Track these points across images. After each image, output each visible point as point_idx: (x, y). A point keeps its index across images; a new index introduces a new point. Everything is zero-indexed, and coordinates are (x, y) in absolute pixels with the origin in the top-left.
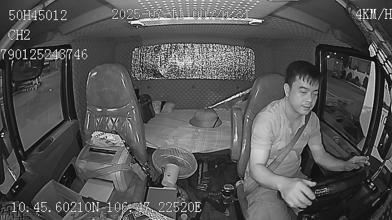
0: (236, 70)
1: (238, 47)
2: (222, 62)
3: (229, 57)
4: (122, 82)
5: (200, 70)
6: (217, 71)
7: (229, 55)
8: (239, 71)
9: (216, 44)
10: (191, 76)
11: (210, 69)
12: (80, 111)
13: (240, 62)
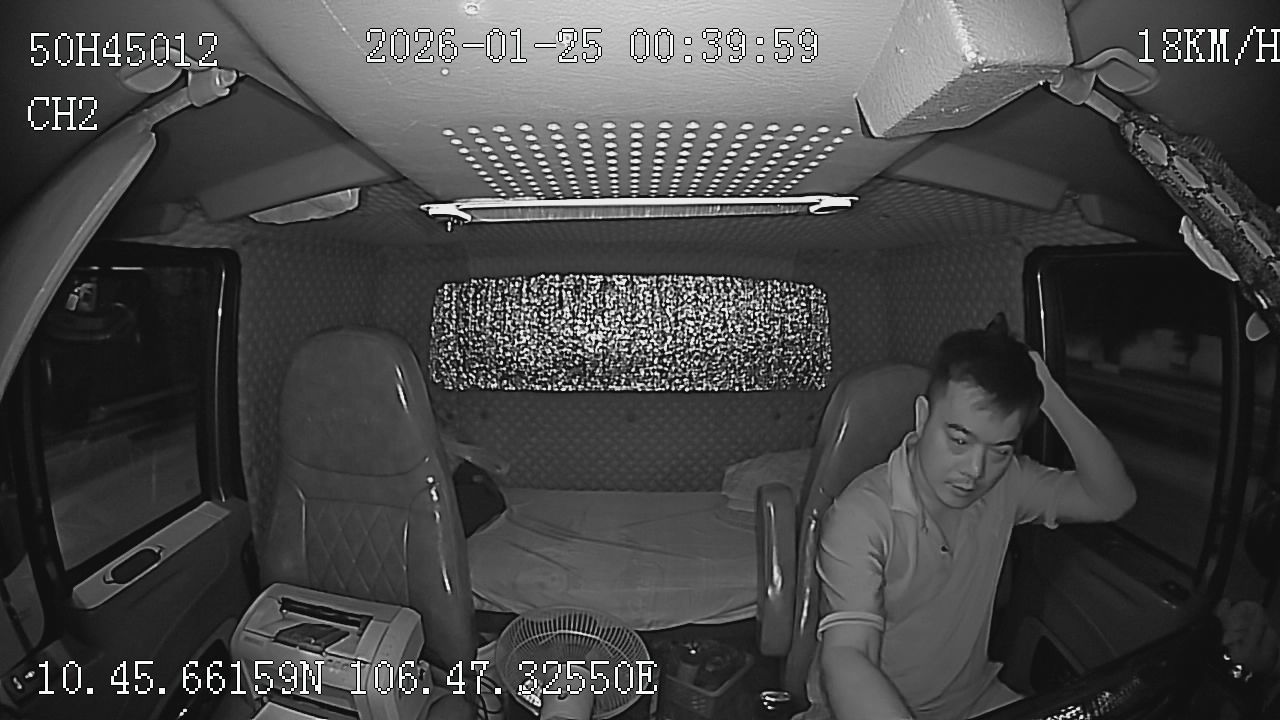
0: (770, 361)
1: (778, 284)
2: (726, 336)
3: (748, 317)
4: (399, 395)
5: (656, 362)
6: (710, 364)
7: (749, 312)
8: (781, 364)
9: (705, 276)
10: (623, 381)
11: (685, 360)
12: (255, 473)
13: (783, 332)
